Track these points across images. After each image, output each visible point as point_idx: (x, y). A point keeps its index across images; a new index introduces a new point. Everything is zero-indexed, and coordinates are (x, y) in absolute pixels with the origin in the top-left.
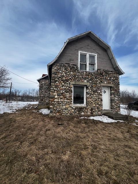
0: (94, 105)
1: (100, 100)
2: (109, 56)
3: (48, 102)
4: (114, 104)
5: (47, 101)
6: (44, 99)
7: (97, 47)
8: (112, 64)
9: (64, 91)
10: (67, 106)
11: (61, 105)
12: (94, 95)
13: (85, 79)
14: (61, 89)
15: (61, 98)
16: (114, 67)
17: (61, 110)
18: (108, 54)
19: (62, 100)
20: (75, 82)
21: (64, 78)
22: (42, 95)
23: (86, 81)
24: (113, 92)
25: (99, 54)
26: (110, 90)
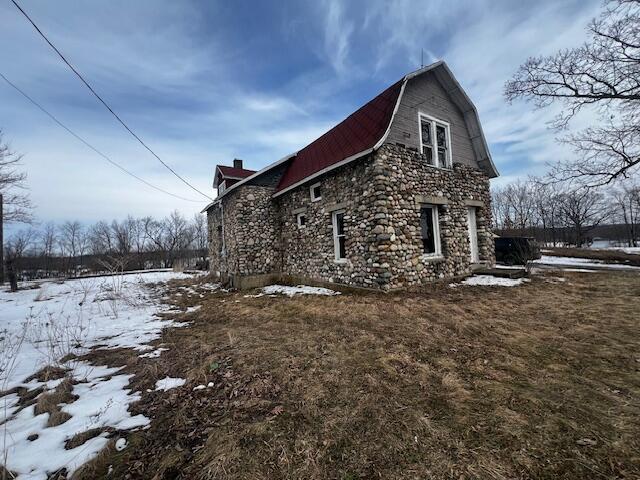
0: (458, 254)
1: (466, 240)
2: (468, 132)
3: (272, 263)
4: (485, 248)
5: (268, 261)
6: (258, 255)
7: (448, 105)
8: (474, 152)
9: (405, 222)
10: (415, 261)
11: (403, 259)
12: (457, 229)
13: (439, 187)
14: (400, 215)
15: (403, 242)
16: (479, 159)
17: (406, 273)
18: (466, 125)
19: (405, 246)
20: (424, 196)
21: (403, 187)
22: (251, 242)
23: (441, 194)
24: (483, 219)
25: (452, 124)
26: (476, 215)
